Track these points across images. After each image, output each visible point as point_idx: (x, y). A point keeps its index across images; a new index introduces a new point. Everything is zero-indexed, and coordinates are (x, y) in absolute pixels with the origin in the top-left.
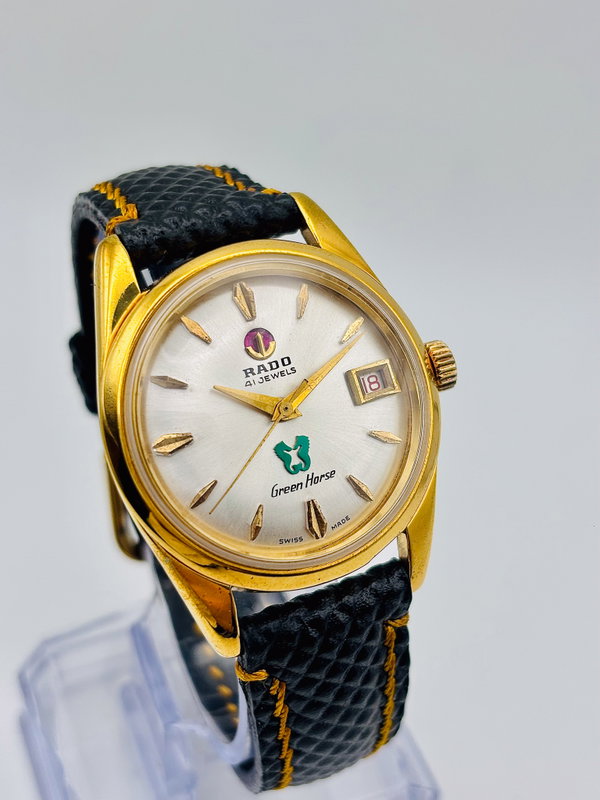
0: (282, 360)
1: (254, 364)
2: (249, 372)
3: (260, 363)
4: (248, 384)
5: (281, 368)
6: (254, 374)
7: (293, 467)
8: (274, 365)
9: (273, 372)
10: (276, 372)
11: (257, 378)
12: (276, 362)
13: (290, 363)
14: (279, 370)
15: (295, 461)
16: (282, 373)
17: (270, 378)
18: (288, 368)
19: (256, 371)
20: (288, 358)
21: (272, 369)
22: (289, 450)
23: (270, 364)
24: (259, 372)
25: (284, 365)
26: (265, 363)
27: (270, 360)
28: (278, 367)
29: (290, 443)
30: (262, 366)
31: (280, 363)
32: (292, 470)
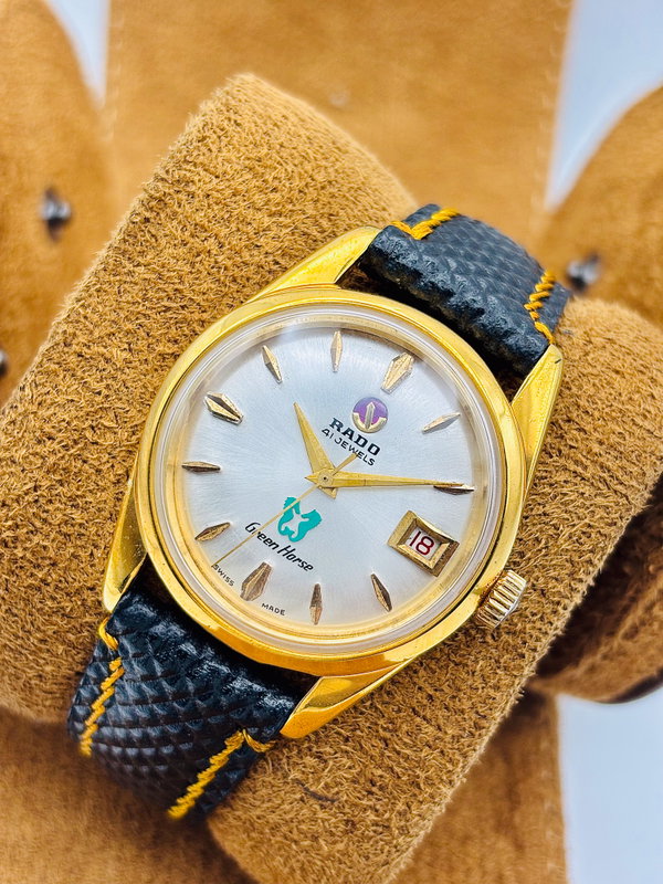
0: (372, 445)
2: (337, 424)
3: (353, 428)
4: (326, 432)
5: (365, 450)
6: (339, 430)
7: (286, 528)
8: (361, 442)
9: (354, 445)
10: (357, 448)
11: (338, 435)
12: (366, 442)
13: (375, 454)
14: (360, 449)
16: (360, 454)
18: (370, 456)
19: (343, 430)
20: (378, 449)
21: (356, 442)
23: (360, 437)
25: (369, 450)
26: (357, 432)
27: (363, 434)
28: (363, 446)
29: (304, 509)
31: (368, 445)
32: (283, 529)
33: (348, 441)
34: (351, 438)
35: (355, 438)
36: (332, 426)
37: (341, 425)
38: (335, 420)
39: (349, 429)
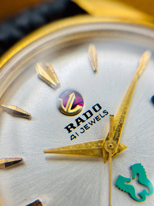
0: (94, 108)
1: (72, 120)
2: (69, 128)
3: (76, 117)
4: (73, 137)
5: (95, 114)
6: (74, 128)
7: (139, 195)
8: (88, 114)
9: (89, 120)
10: (92, 119)
11: (78, 130)
12: (89, 111)
13: (100, 108)
14: (93, 117)
15: (138, 189)
16: (97, 118)
17: (89, 125)
18: (101, 112)
19: (75, 124)
20: (98, 105)
21: (88, 118)
22: (129, 181)
23: (85, 114)
24: (78, 124)
25: (96, 111)
26: (80, 115)
27: (83, 112)
28: (92, 114)
29: (126, 174)
30: (79, 118)
31: (93, 111)
32: (138, 198)
33: (84, 124)
34: (83, 121)
35: (84, 118)
36: (70, 131)
37: (72, 125)
38: (67, 128)
39: (77, 120)
